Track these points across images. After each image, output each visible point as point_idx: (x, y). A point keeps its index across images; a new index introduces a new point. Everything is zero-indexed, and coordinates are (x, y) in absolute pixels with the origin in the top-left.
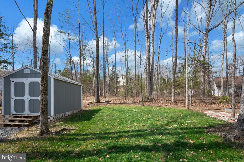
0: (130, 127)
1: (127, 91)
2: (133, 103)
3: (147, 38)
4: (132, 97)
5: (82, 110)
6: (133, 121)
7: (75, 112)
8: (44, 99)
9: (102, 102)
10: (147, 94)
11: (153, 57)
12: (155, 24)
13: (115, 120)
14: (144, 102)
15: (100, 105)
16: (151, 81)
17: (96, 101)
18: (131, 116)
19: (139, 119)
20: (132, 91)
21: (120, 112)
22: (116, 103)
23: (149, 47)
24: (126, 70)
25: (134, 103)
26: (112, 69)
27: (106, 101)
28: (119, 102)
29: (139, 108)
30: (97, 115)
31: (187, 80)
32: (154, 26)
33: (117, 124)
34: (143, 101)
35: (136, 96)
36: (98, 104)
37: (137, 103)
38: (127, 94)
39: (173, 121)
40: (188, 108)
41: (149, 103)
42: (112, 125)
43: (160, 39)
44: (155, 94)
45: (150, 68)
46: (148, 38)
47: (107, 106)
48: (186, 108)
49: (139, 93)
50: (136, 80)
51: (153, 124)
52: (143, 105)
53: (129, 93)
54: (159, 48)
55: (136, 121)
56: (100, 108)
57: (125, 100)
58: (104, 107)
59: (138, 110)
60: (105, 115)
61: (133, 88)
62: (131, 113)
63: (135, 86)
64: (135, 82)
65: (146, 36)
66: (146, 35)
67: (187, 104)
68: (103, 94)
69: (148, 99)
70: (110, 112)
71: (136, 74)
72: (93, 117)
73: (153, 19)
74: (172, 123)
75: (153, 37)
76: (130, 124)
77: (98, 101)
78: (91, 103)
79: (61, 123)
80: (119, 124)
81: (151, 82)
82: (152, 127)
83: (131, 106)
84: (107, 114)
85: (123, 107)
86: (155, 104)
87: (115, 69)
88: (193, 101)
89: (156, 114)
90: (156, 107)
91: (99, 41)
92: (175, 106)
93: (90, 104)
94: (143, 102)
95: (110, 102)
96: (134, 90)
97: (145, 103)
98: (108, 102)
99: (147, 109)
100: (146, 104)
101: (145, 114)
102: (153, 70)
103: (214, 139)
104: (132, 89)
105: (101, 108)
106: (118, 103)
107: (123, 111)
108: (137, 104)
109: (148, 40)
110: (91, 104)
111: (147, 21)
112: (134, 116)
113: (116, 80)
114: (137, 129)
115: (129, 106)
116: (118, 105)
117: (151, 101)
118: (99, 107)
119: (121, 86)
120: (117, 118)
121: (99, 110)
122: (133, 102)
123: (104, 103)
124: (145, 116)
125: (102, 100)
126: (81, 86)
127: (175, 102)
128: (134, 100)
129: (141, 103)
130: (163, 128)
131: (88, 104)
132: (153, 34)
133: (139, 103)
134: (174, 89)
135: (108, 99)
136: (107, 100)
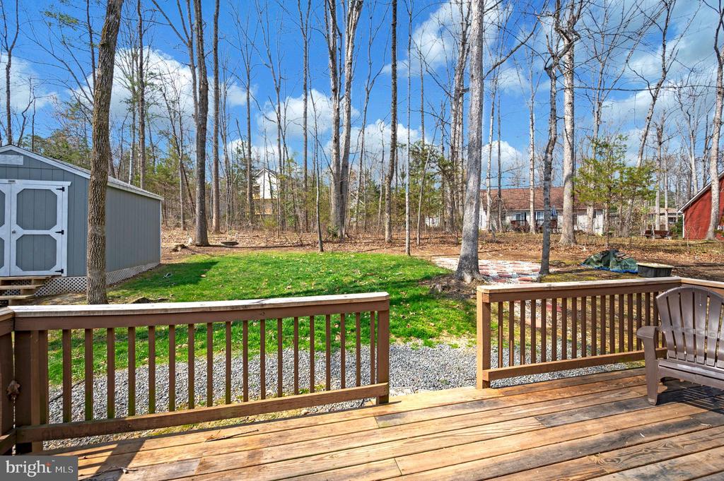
0: (291, 289)
1: (283, 215)
2: (298, 246)
3: (333, 90)
4: (296, 231)
5: (160, 265)
6: (299, 278)
7: (144, 269)
8: (100, 234)
9: (214, 244)
10: (332, 225)
11: (348, 138)
12: (351, 59)
13: (259, 279)
14: (325, 242)
15: (212, 253)
16: (341, 193)
17: (198, 242)
18: (293, 271)
19: (310, 275)
20: (297, 217)
21: (266, 264)
22: (254, 245)
23: (339, 114)
24: (280, 159)
25: (302, 245)
26: (239, 151)
27: (225, 241)
28: (263, 245)
29: (312, 255)
30: (211, 272)
31: (407, 197)
32: (351, 64)
33: (263, 285)
34: (323, 240)
35: (307, 230)
36: (204, 251)
37: (308, 245)
38: (283, 222)
39: (372, 275)
40: (409, 253)
41: (336, 245)
42: (253, 288)
43: (367, 89)
44: (355, 225)
45: (341, 162)
46: (335, 90)
47: (230, 255)
48: (406, 254)
49: (314, 221)
50: (306, 189)
51: (336, 281)
52: (322, 250)
53: (289, 222)
54: (365, 111)
55: (304, 279)
56: (213, 258)
57: (276, 240)
58: (222, 256)
59: (309, 259)
60: (232, 272)
61: (297, 209)
62: (293, 265)
63: (305, 202)
64: (304, 193)
65: (333, 87)
66: (332, 82)
67: (407, 244)
68: (214, 224)
69: (335, 235)
70: (242, 265)
71: (306, 174)
72: (203, 276)
73: (348, 46)
74: (370, 277)
75: (347, 90)
76: (291, 284)
77: (204, 243)
78: (183, 247)
79: (123, 292)
80: (269, 285)
81: (342, 197)
82: (333, 285)
83: (293, 252)
84: (236, 269)
85: (274, 254)
86: (348, 247)
87: (246, 153)
88: (411, 241)
89: (345, 266)
90: (350, 253)
91: (207, 82)
92: (389, 250)
93: (179, 249)
94: (322, 242)
95: (238, 244)
96: (301, 215)
97: (326, 246)
98: (232, 244)
99: (331, 256)
100: (328, 247)
101: (323, 267)
102: (347, 167)
103: (420, 292)
104: (295, 211)
105: (216, 259)
106: (260, 245)
107: (275, 262)
108: (308, 247)
109: (336, 95)
110: (183, 250)
111: (333, 49)
112: (301, 271)
113: (251, 183)
114: (305, 290)
115: (290, 252)
116: (261, 252)
117: (342, 240)
118: (209, 257)
119: (265, 201)
120: (263, 275)
121: (214, 263)
122: (297, 243)
123: (220, 246)
124: (323, 269)
125: (213, 239)
126: (160, 200)
127: (390, 242)
128: (302, 239)
129: (318, 245)
130: (352, 286)
131: (175, 250)
132: (349, 84)
133: (313, 246)
134: (390, 214)
135: (229, 237)
136: (228, 240)
